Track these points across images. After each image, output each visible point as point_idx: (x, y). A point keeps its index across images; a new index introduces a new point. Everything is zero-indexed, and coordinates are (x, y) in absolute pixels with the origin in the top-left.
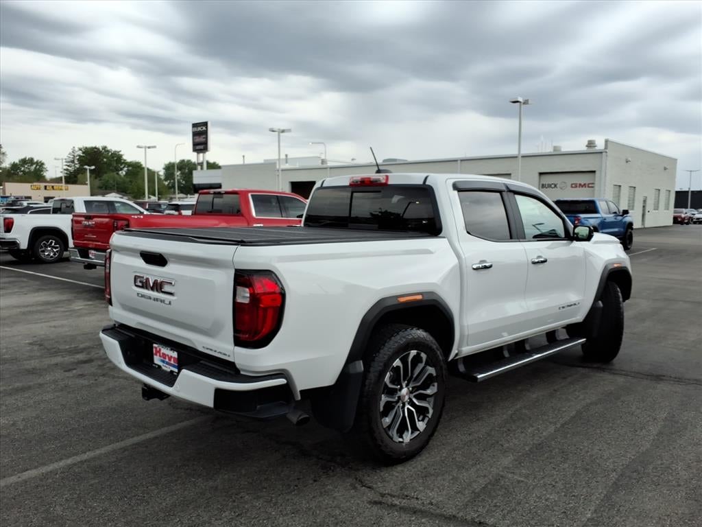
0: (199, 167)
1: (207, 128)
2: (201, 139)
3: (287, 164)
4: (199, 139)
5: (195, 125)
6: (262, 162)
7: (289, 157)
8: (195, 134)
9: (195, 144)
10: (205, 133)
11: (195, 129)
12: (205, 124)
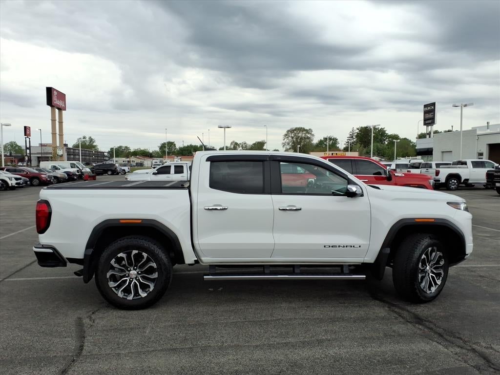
0: (428, 136)
1: (435, 107)
2: (430, 116)
3: (488, 130)
4: (428, 116)
5: (425, 106)
6: (471, 129)
7: (490, 124)
8: (425, 113)
9: (425, 120)
10: (433, 111)
11: (426, 109)
12: (434, 104)
